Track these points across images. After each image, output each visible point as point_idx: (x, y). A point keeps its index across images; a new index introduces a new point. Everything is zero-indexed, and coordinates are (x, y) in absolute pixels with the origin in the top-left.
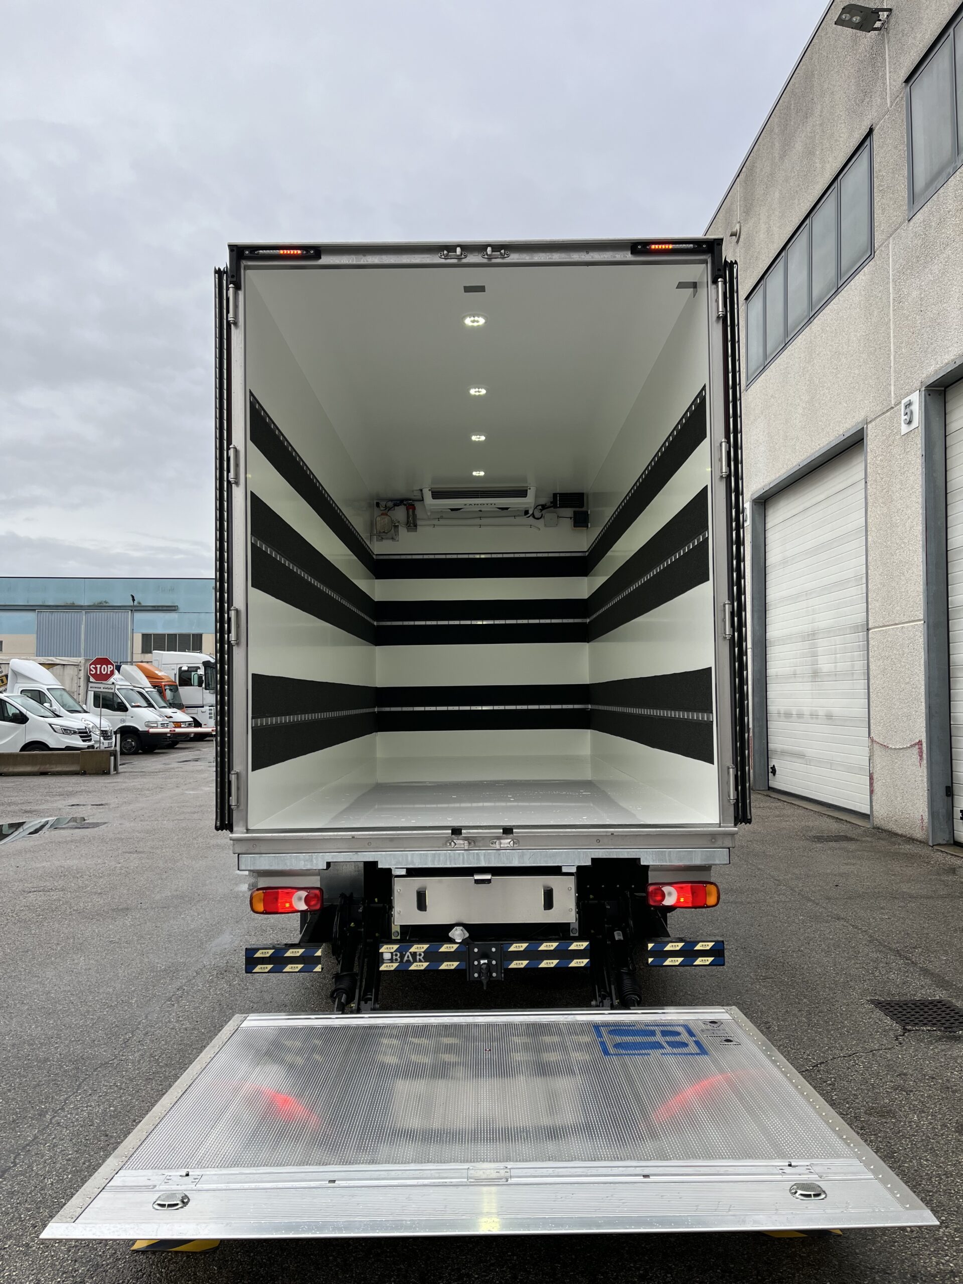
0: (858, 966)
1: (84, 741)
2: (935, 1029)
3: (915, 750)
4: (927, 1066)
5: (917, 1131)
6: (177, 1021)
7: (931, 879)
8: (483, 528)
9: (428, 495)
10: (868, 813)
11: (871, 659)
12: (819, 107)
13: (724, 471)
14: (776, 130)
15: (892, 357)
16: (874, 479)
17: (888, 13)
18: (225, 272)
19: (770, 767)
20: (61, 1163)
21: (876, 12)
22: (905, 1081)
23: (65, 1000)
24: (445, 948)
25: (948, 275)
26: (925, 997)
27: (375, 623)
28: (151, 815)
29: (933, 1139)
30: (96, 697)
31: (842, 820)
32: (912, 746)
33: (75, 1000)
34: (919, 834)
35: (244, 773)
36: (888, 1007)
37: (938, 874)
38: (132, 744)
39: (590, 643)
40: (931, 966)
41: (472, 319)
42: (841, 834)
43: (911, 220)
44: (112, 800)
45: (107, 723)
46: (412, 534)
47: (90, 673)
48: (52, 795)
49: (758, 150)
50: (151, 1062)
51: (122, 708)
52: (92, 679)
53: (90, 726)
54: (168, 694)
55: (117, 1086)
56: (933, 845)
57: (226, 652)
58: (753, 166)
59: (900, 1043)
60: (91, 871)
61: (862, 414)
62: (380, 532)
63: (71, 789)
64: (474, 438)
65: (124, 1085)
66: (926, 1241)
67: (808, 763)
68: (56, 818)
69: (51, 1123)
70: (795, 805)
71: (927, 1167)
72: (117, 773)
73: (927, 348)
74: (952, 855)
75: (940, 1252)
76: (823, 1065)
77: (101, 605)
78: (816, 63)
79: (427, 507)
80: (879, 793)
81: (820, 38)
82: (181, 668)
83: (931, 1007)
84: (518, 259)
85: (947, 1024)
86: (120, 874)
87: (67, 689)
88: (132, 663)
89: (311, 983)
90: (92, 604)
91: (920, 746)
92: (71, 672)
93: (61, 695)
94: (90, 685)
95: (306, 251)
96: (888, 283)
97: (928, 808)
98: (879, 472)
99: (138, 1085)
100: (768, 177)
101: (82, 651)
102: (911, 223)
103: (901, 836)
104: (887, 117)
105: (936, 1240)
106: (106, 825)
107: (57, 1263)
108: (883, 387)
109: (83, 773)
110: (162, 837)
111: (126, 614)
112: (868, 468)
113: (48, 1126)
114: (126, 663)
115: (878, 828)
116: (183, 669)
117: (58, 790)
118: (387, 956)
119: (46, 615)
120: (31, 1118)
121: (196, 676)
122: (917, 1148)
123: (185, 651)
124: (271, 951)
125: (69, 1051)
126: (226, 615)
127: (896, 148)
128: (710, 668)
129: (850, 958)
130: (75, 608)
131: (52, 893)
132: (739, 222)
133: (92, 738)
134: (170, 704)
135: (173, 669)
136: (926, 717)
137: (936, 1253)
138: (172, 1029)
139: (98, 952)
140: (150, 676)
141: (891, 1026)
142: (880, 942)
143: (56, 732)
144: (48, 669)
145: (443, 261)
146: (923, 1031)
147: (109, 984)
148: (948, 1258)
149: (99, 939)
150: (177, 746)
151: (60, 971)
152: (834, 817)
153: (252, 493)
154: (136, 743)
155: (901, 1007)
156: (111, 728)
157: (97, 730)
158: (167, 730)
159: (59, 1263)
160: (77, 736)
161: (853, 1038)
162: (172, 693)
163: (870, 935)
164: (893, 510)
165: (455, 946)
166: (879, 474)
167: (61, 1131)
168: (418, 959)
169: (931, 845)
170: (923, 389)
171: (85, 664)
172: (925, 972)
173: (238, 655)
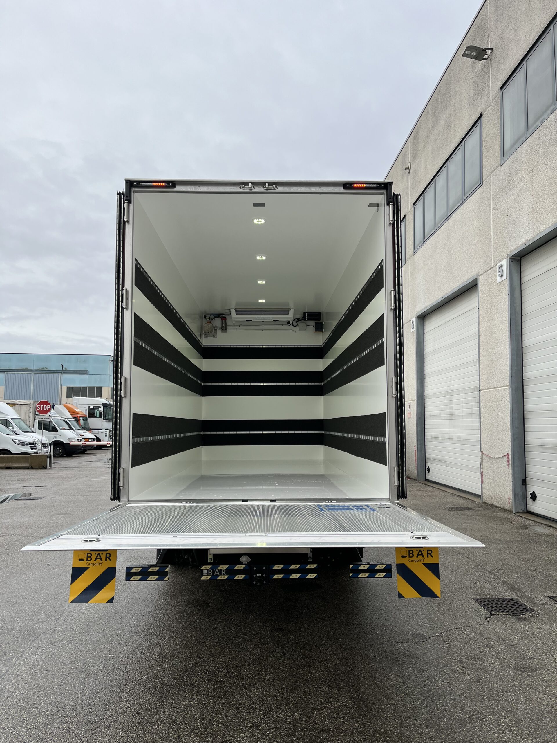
0: (468, 579)
1: (32, 449)
2: (507, 614)
3: (505, 459)
4: (502, 634)
5: (493, 669)
6: (86, 609)
7: (512, 532)
8: (264, 331)
9: (233, 312)
10: (480, 494)
11: (481, 407)
12: (454, 101)
13: (392, 306)
14: (430, 113)
15: (492, 240)
16: (483, 306)
17: (491, 51)
18: (123, 194)
19: (426, 467)
20: (21, 685)
21: (485, 50)
22: (489, 642)
23: (22, 597)
24: (237, 567)
25: (522, 196)
26: (503, 596)
27: (203, 384)
28: (71, 492)
29: (501, 673)
30: (40, 423)
31: (466, 498)
32: (504, 456)
33: (28, 597)
34: (508, 507)
35: (127, 468)
36: (482, 602)
37: (517, 529)
38: (60, 451)
39: (324, 396)
40: (508, 580)
41: (258, 220)
42: (464, 506)
43: (502, 166)
44: (48, 484)
45: (46, 439)
46: (224, 334)
47: (37, 410)
48: (13, 481)
49: (421, 123)
50: (71, 631)
51: (55, 430)
52: (37, 413)
53: (36, 440)
54: (82, 422)
55: (52, 644)
56: (515, 513)
57: (119, 401)
58: (418, 132)
59: (488, 622)
60: (36, 525)
61: (477, 270)
62: (206, 333)
63: (23, 477)
64: (259, 282)
65: (56, 643)
66: (493, 726)
67: (448, 466)
68: (14, 494)
69: (15, 663)
70: (440, 489)
71: (497, 687)
72: (51, 468)
73: (511, 236)
74: (526, 518)
75: (500, 731)
76: (444, 633)
77: (43, 369)
78: (452, 77)
79: (233, 319)
80: (486, 483)
81: (454, 62)
82: (89, 407)
83: (506, 602)
84: (282, 190)
85: (515, 612)
86: (53, 526)
87: (23, 419)
88: (60, 403)
89: (162, 588)
90: (38, 369)
91: (508, 457)
92: (26, 409)
93: (19, 422)
94: (37, 416)
95: (167, 183)
96: (490, 199)
97: (512, 492)
98: (486, 303)
99: (64, 644)
100: (425, 138)
101: (31, 396)
102: (502, 167)
103: (498, 507)
104: (490, 108)
105: (498, 725)
106: (44, 498)
107: (20, 738)
108: (487, 256)
109: (31, 468)
110: (78, 505)
111: (58, 375)
112: (480, 300)
113: (14, 665)
114: (57, 403)
115: (486, 503)
116: (90, 407)
117: (16, 478)
118: (205, 572)
119: (10, 375)
120: (5, 661)
121: (98, 412)
122: (492, 677)
123: (92, 397)
124: (140, 569)
125: (25, 625)
126: (119, 381)
127: (494, 125)
128: (385, 413)
129: (464, 575)
130: (28, 371)
131: (14, 537)
132: (410, 162)
133: (37, 447)
134: (83, 428)
135: (85, 408)
136: (511, 441)
137: (498, 732)
138: (83, 613)
139: (40, 570)
140: (71, 411)
141: (484, 612)
142: (481, 567)
143: (15, 444)
144: (11, 407)
145: (242, 190)
146: (501, 615)
147: (47, 589)
148: (504, 734)
149: (41, 563)
150: (86, 452)
151: (19, 581)
152: (461, 497)
153: (135, 314)
154: (62, 450)
155: (490, 602)
156: (48, 442)
157: (40, 443)
158: (81, 443)
159: (21, 738)
160: (28, 446)
161: (462, 619)
162: (84, 422)
163: (476, 563)
164: (493, 324)
165: (243, 566)
166: (485, 304)
167: (21, 668)
168: (222, 574)
169: (514, 513)
170: (509, 258)
171: (34, 404)
172: (505, 583)
173: (125, 403)
